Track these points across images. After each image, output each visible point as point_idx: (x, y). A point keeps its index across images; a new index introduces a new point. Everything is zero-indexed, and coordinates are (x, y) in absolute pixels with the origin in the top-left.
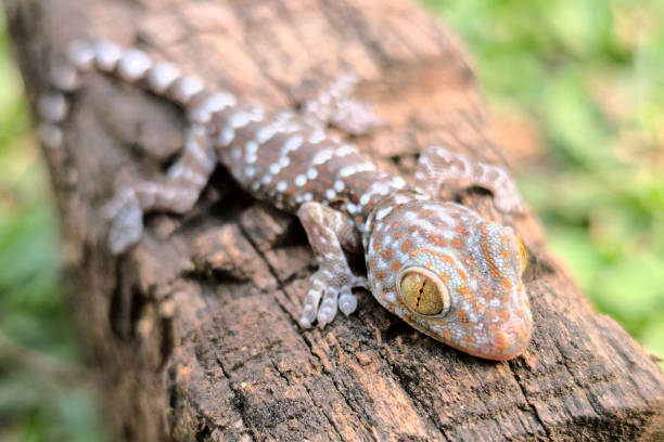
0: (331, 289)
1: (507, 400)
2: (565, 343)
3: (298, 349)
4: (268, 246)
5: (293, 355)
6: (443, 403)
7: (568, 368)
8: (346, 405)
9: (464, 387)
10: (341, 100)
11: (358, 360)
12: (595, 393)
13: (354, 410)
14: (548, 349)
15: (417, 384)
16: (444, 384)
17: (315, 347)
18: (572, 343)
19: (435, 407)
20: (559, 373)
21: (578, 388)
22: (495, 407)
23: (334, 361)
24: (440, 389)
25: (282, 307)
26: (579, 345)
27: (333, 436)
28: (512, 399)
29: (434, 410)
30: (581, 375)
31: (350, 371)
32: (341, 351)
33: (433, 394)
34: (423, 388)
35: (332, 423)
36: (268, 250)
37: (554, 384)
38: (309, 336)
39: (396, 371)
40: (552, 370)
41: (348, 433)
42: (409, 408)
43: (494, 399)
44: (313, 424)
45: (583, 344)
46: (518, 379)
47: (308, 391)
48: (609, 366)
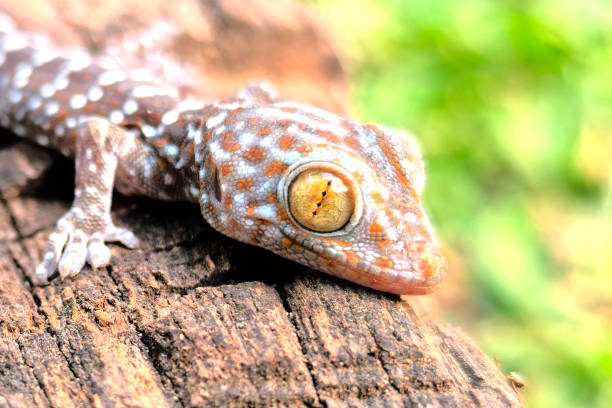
0: (80, 233)
1: (289, 390)
2: (383, 331)
3: (22, 303)
4: (15, 192)
5: (12, 308)
6: (199, 379)
7: (383, 364)
8: (68, 369)
9: (232, 362)
10: (153, 51)
11: (97, 320)
12: (416, 400)
13: (76, 376)
14: (359, 335)
15: (170, 356)
16: (206, 356)
17: (44, 303)
18: (394, 334)
19: (188, 387)
20: (369, 368)
21: (394, 392)
22: (271, 394)
23: (64, 319)
24: (199, 362)
25: (15, 262)
26: (405, 338)
27: (38, 399)
28: (296, 389)
29: (186, 390)
30: (399, 373)
31: (82, 330)
32: (76, 307)
33: (188, 370)
34: (176, 361)
35: (42, 385)
36: (14, 198)
37: (358, 379)
38: (41, 293)
39: (146, 339)
40: (359, 362)
41: (61, 398)
42: (153, 384)
43: (271, 386)
44: (15, 383)
45: (409, 335)
46: (309, 366)
47: (21, 348)
48: (442, 372)
